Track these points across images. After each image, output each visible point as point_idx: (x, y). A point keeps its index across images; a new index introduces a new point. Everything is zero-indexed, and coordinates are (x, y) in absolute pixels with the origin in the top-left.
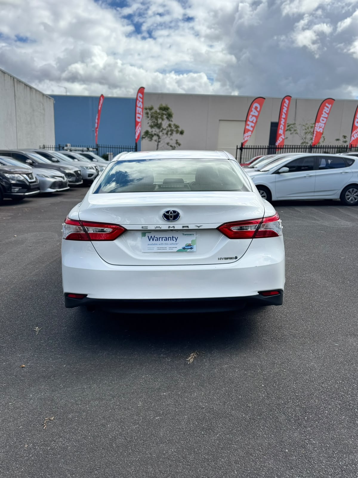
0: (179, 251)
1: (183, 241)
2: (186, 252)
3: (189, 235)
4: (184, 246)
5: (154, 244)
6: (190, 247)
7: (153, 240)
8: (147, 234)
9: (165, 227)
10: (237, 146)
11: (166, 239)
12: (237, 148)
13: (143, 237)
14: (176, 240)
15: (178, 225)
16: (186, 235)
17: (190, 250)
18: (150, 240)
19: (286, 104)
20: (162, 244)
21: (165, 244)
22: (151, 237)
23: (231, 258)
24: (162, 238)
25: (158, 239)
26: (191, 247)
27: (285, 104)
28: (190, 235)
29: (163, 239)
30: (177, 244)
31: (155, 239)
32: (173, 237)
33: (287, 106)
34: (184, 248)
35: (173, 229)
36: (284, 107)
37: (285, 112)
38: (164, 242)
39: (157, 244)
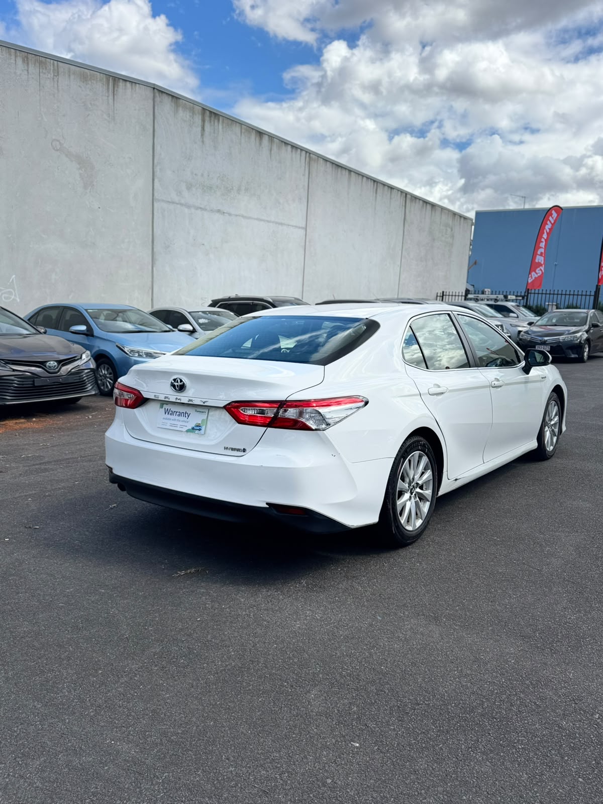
0: (188, 431)
1: (196, 418)
2: (194, 432)
3: (200, 412)
4: (193, 426)
5: (166, 419)
6: (198, 428)
7: (168, 414)
8: (165, 406)
9: (172, 399)
11: (180, 415)
13: (161, 409)
14: (188, 416)
15: (184, 397)
16: (198, 411)
17: (198, 431)
18: (165, 413)
20: (175, 420)
21: (178, 420)
22: (168, 410)
23: (238, 450)
24: (177, 412)
25: (172, 413)
26: (200, 428)
28: (203, 412)
29: (178, 413)
30: (188, 422)
31: (170, 412)
32: (186, 413)
34: (193, 429)
35: (179, 401)
38: (177, 418)
39: (170, 419)
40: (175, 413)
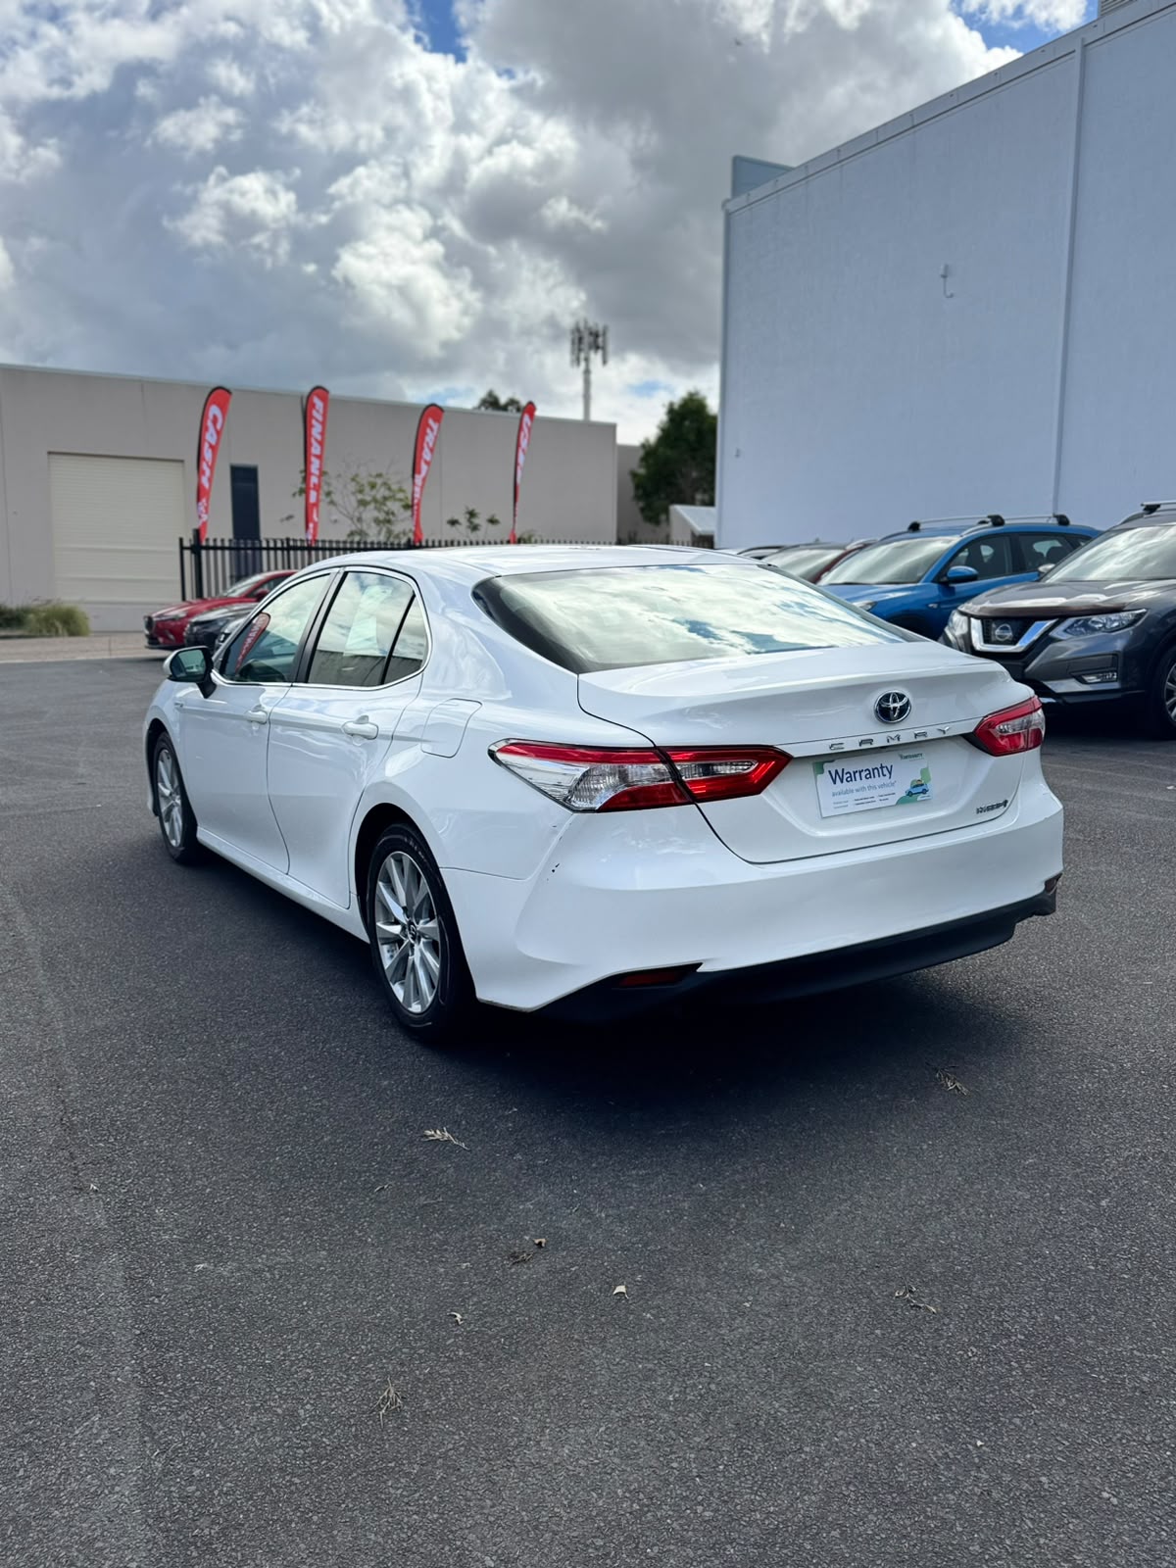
0: (901, 802)
1: (905, 774)
2: (916, 801)
3: (910, 757)
4: (908, 787)
5: (846, 792)
6: (920, 789)
7: (842, 782)
8: (827, 767)
9: (879, 741)
10: (181, 540)
11: (870, 774)
12: (182, 548)
13: (819, 776)
14: (890, 773)
15: (904, 732)
16: (906, 757)
17: (922, 795)
18: (835, 783)
19: (318, 411)
20: (864, 788)
21: (870, 787)
22: (837, 772)
23: (998, 806)
24: (860, 772)
25: (851, 777)
26: (923, 787)
27: (315, 413)
28: (916, 756)
29: (863, 774)
30: (893, 784)
31: (845, 777)
32: (882, 767)
33: (320, 418)
34: (910, 794)
35: (896, 742)
36: (314, 422)
37: (319, 437)
38: (865, 783)
39: (852, 791)
40: (857, 775)
